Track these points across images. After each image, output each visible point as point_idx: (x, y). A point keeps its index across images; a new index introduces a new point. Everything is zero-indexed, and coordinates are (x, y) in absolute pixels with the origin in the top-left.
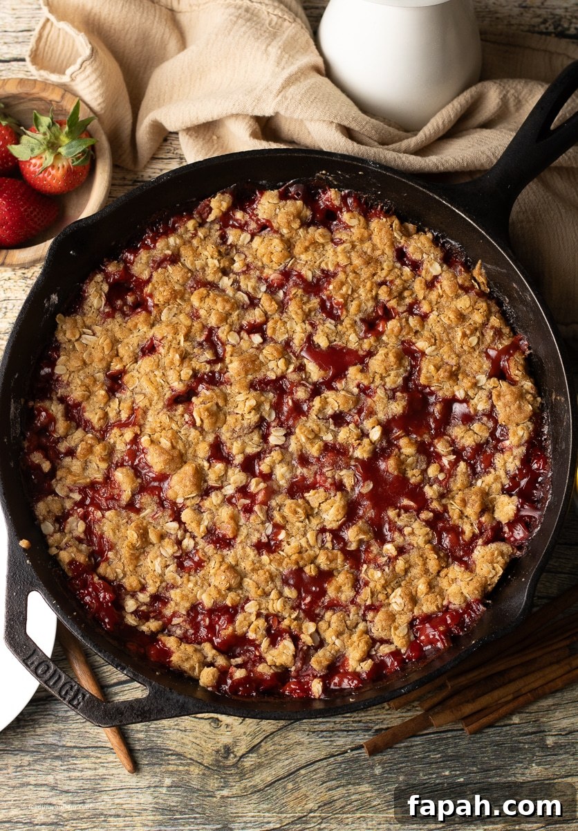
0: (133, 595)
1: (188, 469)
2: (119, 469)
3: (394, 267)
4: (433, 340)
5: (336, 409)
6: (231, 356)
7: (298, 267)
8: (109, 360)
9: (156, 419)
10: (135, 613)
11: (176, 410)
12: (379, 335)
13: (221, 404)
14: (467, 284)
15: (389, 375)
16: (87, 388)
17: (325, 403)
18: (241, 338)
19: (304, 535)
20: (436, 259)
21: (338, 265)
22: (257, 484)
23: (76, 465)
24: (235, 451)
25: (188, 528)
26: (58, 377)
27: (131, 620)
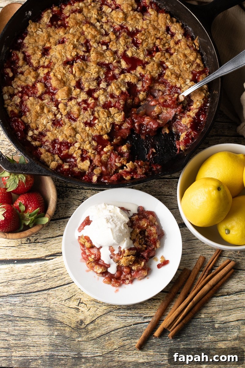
0: (33, 131)
1: (66, 88)
2: (39, 83)
3: (164, 33)
4: (173, 63)
5: (129, 80)
6: (93, 51)
7: (127, 25)
8: (45, 42)
9: (58, 68)
10: (31, 137)
11: (66, 66)
12: (152, 57)
13: (85, 67)
14: (190, 45)
15: (153, 72)
16: (34, 51)
17: (125, 76)
18: (98, 46)
19: (105, 123)
20: (181, 34)
21: (143, 28)
22: (91, 100)
23: (23, 78)
24: (85, 86)
25: (60, 111)
26: (24, 44)
27: (29, 139)
